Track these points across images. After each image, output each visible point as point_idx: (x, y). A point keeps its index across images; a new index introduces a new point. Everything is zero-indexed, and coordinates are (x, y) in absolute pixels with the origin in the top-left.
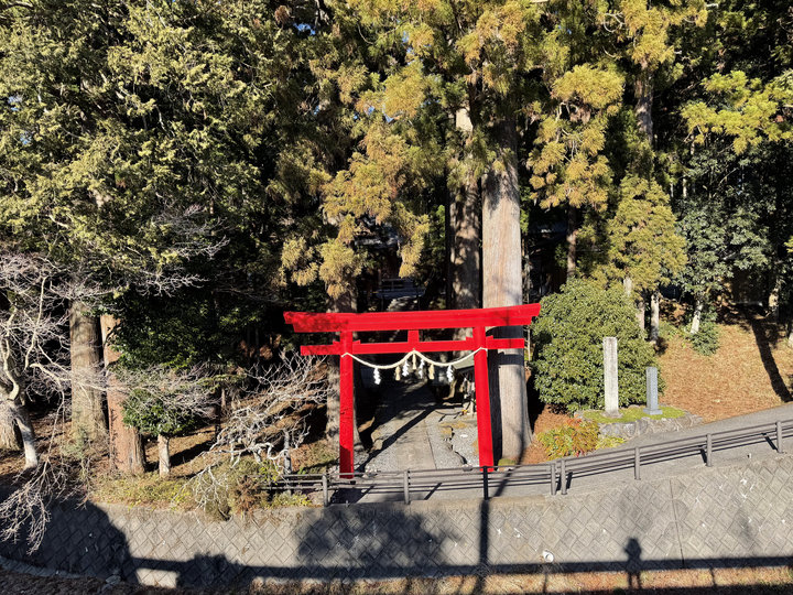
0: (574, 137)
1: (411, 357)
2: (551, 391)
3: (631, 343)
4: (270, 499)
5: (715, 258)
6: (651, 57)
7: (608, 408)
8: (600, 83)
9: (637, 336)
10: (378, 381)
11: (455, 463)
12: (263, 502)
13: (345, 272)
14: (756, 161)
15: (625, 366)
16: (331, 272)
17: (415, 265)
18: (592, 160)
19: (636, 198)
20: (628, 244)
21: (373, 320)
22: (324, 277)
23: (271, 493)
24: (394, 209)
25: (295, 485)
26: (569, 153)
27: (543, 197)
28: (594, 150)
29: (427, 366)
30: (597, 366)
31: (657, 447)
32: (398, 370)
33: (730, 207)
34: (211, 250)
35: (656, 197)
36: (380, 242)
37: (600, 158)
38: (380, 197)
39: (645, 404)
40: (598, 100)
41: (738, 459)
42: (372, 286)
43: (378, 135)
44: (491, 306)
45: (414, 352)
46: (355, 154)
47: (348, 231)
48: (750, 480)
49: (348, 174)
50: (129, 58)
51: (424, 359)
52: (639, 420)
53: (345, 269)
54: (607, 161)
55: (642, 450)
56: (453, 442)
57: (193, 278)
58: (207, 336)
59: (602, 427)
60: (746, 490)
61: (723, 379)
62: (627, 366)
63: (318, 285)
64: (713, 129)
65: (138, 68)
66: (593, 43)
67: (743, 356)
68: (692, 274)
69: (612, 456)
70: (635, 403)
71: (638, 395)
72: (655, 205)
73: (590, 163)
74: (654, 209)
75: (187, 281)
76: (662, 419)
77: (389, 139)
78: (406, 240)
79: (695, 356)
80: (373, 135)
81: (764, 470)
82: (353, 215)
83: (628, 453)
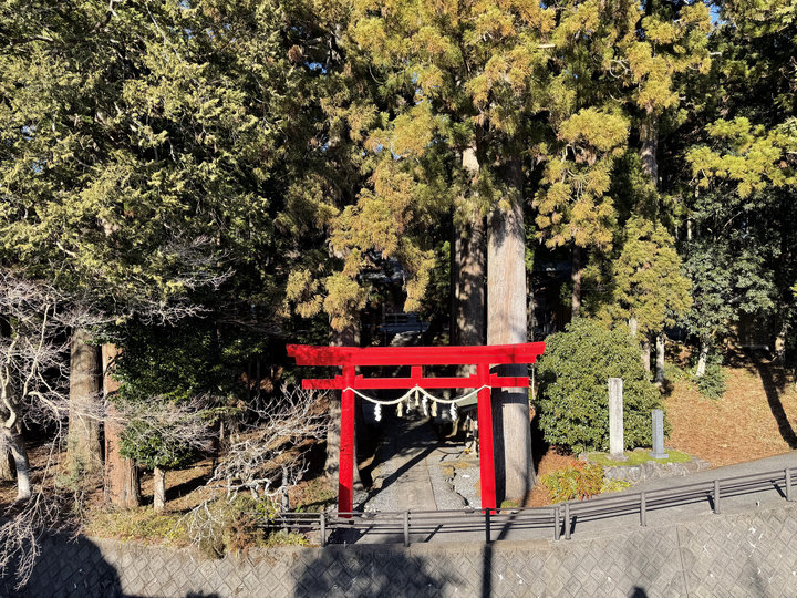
0: (580, 178)
1: (414, 394)
2: (556, 431)
3: (637, 385)
4: (266, 538)
5: (720, 301)
6: (656, 102)
7: (613, 451)
8: (606, 126)
9: (642, 378)
10: (378, 418)
11: (457, 504)
12: (259, 540)
13: (350, 306)
14: (761, 205)
15: (630, 408)
16: (336, 305)
17: (421, 300)
18: (598, 201)
19: (642, 239)
20: (633, 285)
21: (376, 355)
22: (328, 309)
23: (268, 531)
24: (400, 244)
25: (292, 523)
26: (574, 194)
27: (549, 236)
28: (600, 191)
29: (430, 402)
30: (603, 407)
31: (663, 492)
32: (400, 407)
33: (735, 249)
34: (216, 280)
35: (662, 239)
36: (385, 277)
37: (606, 198)
38: (387, 232)
39: (651, 447)
40: (603, 142)
41: (747, 507)
42: (375, 321)
43: (386, 173)
44: (495, 344)
45: (417, 388)
46: (363, 191)
47: (354, 264)
48: (759, 530)
49: (355, 209)
50: (145, 91)
51: (427, 395)
52: (645, 465)
53: (349, 302)
54: (613, 202)
55: (648, 495)
56: (454, 482)
57: (197, 308)
58: (209, 367)
59: (607, 469)
60: (754, 539)
61: (729, 423)
62: (633, 408)
63: (322, 318)
64: (717, 173)
65: (152, 100)
66: (599, 88)
67: (750, 401)
68: (697, 317)
69: (617, 500)
70: (641, 446)
71: (643, 438)
72: (660, 246)
73: (596, 204)
74: (659, 250)
75: (190, 311)
76: (668, 464)
77: (398, 176)
78: (412, 275)
79: (701, 400)
80: (382, 172)
81: (773, 519)
82: (359, 249)
83: (634, 497)
